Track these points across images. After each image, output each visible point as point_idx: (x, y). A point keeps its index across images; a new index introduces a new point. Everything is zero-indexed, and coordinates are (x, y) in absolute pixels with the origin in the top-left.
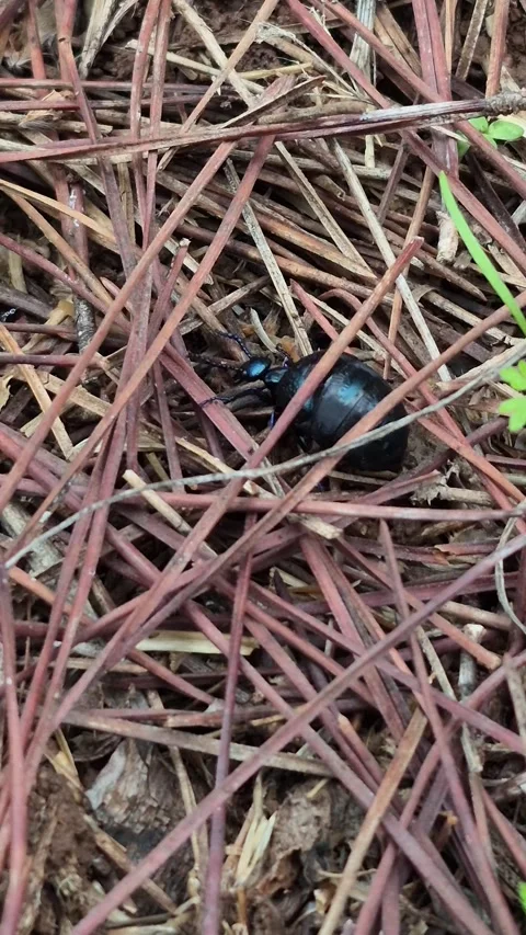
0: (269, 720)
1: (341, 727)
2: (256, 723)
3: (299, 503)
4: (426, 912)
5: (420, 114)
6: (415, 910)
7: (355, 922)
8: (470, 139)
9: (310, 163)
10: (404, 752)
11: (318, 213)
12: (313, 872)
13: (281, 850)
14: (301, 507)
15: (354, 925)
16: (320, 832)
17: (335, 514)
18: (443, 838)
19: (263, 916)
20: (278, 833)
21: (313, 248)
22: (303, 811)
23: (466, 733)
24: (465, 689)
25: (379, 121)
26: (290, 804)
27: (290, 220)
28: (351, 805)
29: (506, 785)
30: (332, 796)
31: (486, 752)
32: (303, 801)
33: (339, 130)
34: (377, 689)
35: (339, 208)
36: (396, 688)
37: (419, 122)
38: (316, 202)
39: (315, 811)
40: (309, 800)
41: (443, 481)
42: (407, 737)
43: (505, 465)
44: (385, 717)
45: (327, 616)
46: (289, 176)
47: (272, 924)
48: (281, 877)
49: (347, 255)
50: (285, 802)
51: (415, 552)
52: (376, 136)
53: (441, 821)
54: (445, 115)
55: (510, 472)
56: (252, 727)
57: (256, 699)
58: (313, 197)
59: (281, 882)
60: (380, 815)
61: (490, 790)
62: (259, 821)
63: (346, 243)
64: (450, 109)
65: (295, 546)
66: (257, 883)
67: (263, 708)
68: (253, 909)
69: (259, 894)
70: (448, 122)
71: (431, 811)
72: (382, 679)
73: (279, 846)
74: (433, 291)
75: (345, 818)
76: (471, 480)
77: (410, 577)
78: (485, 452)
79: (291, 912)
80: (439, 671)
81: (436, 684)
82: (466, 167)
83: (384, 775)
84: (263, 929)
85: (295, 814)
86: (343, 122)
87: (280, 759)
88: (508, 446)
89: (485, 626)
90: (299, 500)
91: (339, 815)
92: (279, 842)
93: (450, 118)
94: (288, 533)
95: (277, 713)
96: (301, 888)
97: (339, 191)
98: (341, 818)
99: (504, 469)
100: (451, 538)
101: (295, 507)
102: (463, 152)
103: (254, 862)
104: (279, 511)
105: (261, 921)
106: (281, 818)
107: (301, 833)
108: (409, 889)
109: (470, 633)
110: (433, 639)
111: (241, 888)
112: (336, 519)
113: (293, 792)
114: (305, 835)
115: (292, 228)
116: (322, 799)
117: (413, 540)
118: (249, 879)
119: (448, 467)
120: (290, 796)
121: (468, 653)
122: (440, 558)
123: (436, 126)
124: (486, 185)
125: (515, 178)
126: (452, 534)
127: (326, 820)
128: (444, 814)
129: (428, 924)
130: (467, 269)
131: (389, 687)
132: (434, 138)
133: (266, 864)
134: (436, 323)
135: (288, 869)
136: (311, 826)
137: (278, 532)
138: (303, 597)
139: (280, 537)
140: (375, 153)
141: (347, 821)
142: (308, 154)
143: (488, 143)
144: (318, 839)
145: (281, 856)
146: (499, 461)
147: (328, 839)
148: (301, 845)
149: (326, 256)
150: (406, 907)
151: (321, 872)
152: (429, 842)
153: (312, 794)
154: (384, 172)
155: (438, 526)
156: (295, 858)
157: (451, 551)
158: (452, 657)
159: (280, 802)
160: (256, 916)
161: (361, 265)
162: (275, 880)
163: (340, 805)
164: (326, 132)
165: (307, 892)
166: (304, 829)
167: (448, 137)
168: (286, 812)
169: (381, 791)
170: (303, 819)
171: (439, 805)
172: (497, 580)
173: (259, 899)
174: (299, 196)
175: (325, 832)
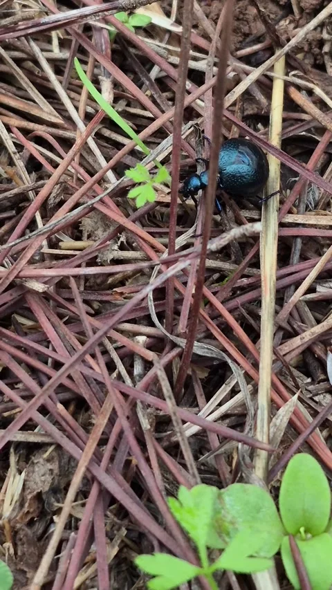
0: (14, 411)
1: (59, 411)
2: (6, 414)
3: (20, 272)
4: (126, 522)
5: (79, 15)
6: (118, 521)
7: (76, 534)
8: (117, 28)
9: (17, 54)
10: (100, 422)
11: (24, 85)
12: (51, 505)
13: (30, 493)
14: (22, 274)
15: (76, 536)
16: (53, 479)
17: (45, 277)
18: (131, 474)
19: (22, 537)
20: (28, 483)
21: (24, 108)
22: (42, 467)
23: (139, 405)
24: (138, 378)
25: (53, 22)
26: (33, 463)
27: (9, 92)
28: (72, 460)
29: (170, 436)
30: (59, 455)
31: (156, 416)
32: (41, 460)
33: (30, 31)
34: (82, 384)
35: (39, 81)
36: (94, 382)
37: (79, 20)
38: (23, 79)
39: (49, 466)
40: (44, 459)
41: (116, 247)
42: (102, 413)
43: (157, 233)
44: (88, 401)
45: (46, 342)
46: (5, 64)
47: (28, 540)
48: (32, 510)
49: (45, 110)
50: (30, 462)
51: (101, 295)
52: (58, 31)
53: (128, 463)
54: (95, 14)
55: (162, 237)
56: (3, 417)
57: (6, 399)
58: (20, 76)
59: (32, 513)
60: (86, 464)
61: (159, 440)
62: (14, 476)
63: (45, 103)
64: (97, 10)
65: (22, 299)
66: (17, 516)
67: (10, 404)
68: (15, 533)
69: (19, 522)
70: (97, 18)
71: (121, 457)
72: (85, 378)
73: (29, 490)
74: (103, 127)
75: (68, 468)
76: (133, 245)
77: (103, 310)
78: (143, 226)
79: (40, 531)
80: (121, 368)
81: (120, 377)
82: (118, 46)
83: (88, 438)
84: (23, 544)
85: (37, 469)
86: (30, 25)
87: (23, 436)
88: (159, 221)
89: (148, 336)
90: (19, 270)
91: (64, 467)
92: (29, 488)
93: (99, 16)
94: (16, 291)
95: (18, 407)
96: (45, 516)
97: (37, 70)
98: (66, 469)
99: (157, 235)
100: (127, 283)
101: (18, 274)
102: (113, 36)
103: (14, 503)
104: (7, 278)
105: (21, 540)
106: (28, 473)
107: (41, 481)
108: (114, 508)
109: (138, 342)
110: (116, 349)
111: (6, 520)
112: (47, 279)
113: (34, 456)
114: (44, 482)
115: (10, 97)
116: (53, 458)
117: (102, 286)
118: (11, 514)
119: (119, 238)
120: (33, 458)
121: (138, 355)
122: (118, 297)
123: (92, 22)
124: (131, 57)
125: (147, 50)
126: (127, 280)
127: (56, 471)
128: (130, 458)
129: (127, 529)
130: (123, 110)
131: (89, 382)
132: (93, 29)
133: (22, 503)
134: (105, 147)
135: (35, 505)
136: (47, 476)
137: (10, 292)
138: (33, 331)
139: (11, 295)
140: (59, 43)
141: (70, 470)
142: (16, 49)
143: (129, 30)
144: (52, 484)
145: (29, 497)
146: (152, 231)
147: (59, 483)
148: (41, 489)
149: (32, 113)
150: (113, 520)
151: (56, 504)
152: (121, 478)
153: (46, 455)
154: (65, 54)
155: (117, 276)
156: (39, 497)
157: (124, 291)
158: (129, 358)
159: (27, 463)
160: (18, 537)
161: (55, 116)
162: (28, 512)
163: (65, 460)
164: (23, 33)
165: (49, 517)
166: (43, 478)
167: (102, 28)
168: (31, 469)
169: (86, 449)
170: (42, 472)
171: (126, 453)
172: (150, 308)
173: (18, 526)
174: (12, 76)
175: (56, 478)
